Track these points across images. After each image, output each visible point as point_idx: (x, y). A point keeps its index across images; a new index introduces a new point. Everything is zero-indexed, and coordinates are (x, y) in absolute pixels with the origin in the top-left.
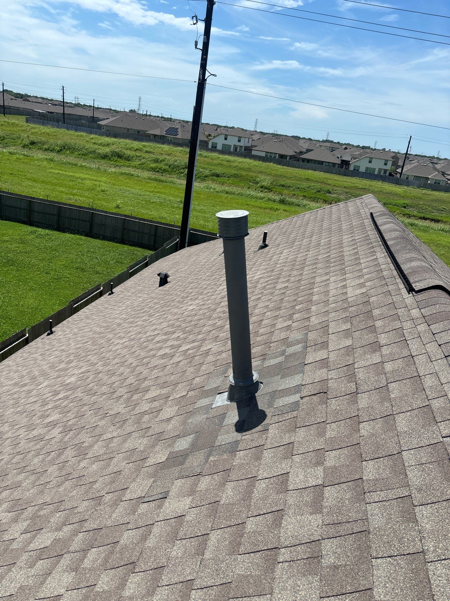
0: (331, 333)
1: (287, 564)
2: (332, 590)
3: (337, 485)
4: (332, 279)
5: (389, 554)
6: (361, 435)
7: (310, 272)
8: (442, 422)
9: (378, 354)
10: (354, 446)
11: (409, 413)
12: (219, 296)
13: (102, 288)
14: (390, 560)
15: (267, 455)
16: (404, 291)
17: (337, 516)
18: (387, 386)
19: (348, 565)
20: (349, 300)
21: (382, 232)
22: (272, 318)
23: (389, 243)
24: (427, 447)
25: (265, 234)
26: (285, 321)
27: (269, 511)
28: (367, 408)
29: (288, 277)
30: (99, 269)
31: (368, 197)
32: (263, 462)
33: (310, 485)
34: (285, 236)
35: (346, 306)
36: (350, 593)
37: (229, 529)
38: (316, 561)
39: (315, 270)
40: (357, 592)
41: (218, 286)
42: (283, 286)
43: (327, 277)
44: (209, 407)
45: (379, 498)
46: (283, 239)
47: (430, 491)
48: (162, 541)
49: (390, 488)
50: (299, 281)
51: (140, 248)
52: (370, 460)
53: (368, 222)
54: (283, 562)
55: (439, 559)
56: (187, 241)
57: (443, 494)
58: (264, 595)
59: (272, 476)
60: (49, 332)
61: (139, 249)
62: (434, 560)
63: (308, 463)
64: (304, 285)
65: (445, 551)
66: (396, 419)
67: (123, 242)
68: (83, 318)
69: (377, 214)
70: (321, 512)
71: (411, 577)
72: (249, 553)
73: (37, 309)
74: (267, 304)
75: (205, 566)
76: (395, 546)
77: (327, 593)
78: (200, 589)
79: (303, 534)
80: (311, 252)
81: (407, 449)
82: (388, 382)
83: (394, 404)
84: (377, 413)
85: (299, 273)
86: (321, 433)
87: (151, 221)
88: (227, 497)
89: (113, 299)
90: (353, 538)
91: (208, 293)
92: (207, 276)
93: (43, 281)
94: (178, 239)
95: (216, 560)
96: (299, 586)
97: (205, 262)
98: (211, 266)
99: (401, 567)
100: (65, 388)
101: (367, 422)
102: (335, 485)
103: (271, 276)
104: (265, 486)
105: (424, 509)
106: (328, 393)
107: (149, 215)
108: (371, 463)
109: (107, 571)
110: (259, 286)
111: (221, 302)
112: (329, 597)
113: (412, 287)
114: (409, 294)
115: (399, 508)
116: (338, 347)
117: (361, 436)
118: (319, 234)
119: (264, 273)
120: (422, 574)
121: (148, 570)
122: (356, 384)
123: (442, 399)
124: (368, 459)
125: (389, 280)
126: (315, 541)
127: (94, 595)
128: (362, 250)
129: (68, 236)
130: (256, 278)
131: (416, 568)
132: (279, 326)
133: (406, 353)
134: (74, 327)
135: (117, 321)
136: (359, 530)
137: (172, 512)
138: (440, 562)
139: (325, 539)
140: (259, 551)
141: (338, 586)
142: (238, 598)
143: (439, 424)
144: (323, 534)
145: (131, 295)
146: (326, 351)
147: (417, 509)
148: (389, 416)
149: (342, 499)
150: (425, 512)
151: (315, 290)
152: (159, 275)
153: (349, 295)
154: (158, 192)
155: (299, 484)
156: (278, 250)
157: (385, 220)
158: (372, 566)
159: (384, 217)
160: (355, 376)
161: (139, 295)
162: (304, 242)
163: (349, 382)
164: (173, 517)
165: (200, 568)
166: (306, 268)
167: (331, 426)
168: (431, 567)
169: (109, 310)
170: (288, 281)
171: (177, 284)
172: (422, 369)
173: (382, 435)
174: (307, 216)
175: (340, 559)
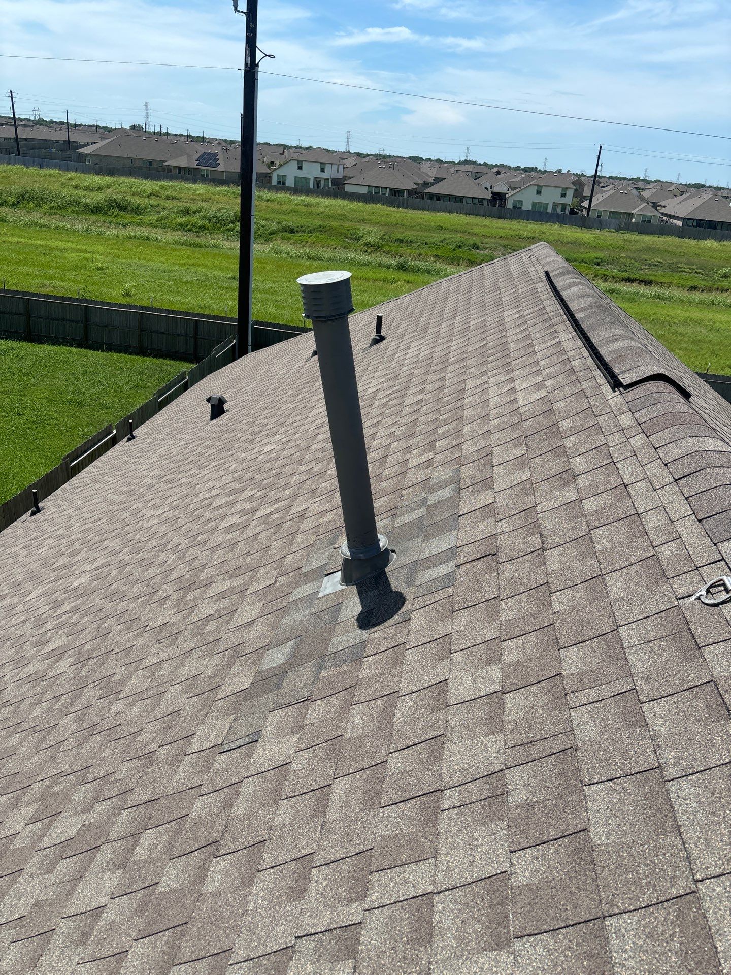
0: (497, 464)
1: (456, 811)
2: (527, 838)
3: (524, 689)
4: (492, 381)
5: (608, 776)
6: (554, 611)
7: (457, 374)
8: (676, 578)
9: (572, 488)
10: (545, 629)
11: (625, 571)
12: (313, 426)
13: (115, 431)
14: (611, 784)
15: (411, 657)
16: (606, 388)
17: (526, 733)
18: (589, 533)
19: (549, 800)
20: (522, 410)
21: (566, 299)
22: (401, 452)
23: (578, 316)
24: (656, 615)
25: (379, 319)
26: (423, 453)
27: (422, 739)
28: (560, 570)
29: (422, 385)
30: (106, 400)
31: (540, 248)
32: (406, 668)
33: (482, 694)
34: (411, 321)
35: (517, 421)
36: (555, 840)
37: (361, 773)
38: (500, 800)
39: (464, 370)
40: (565, 836)
41: (310, 410)
42: (415, 399)
43: (484, 379)
44: (313, 597)
45: (588, 699)
46: (409, 325)
47: (663, 679)
48: (257, 805)
49: (604, 682)
50: (440, 389)
51: (172, 359)
52: (571, 646)
53: (542, 287)
54: (449, 809)
55: (684, 774)
56: (250, 343)
57: (683, 680)
58: (424, 860)
59: (422, 687)
60: (34, 509)
61: (171, 362)
62: (677, 776)
63: (476, 661)
64: (448, 395)
65: (692, 761)
66: (606, 581)
67: (142, 351)
68: (89, 483)
69: (556, 272)
70: (502, 731)
71: (645, 805)
72: (395, 804)
73: (9, 476)
74: (391, 430)
75: (329, 831)
76: (617, 763)
77: (520, 844)
78: (324, 865)
79: (476, 766)
80: (455, 343)
81: (626, 623)
82: (591, 528)
83: (602, 560)
84: (576, 576)
85: (439, 377)
86: (493, 615)
87: (187, 314)
88: (355, 727)
89: (136, 447)
90: (553, 761)
91: (295, 422)
92: (290, 396)
93: (14, 428)
94: (235, 341)
95: (346, 820)
96: (477, 839)
97: (283, 374)
98: (294, 378)
99: (629, 793)
100: (70, 595)
101: (562, 591)
102: (521, 688)
103: (394, 386)
104: (412, 703)
105: (656, 705)
106: (499, 554)
107: (182, 304)
108: (573, 650)
109: (174, 860)
110: (377, 403)
111: (317, 434)
112: (523, 849)
113: (619, 380)
114: (614, 391)
115: (620, 708)
116: (508, 484)
117: (554, 613)
118: (466, 313)
119: (383, 383)
120: (660, 798)
121: (239, 850)
122: (541, 536)
123: (673, 544)
124: (569, 645)
125: (582, 373)
126: (496, 772)
127: (157, 898)
128: (536, 332)
129: (48, 348)
130: (370, 391)
131: (651, 792)
132: (414, 462)
133: (614, 481)
134: (75, 498)
135: (146, 481)
136: (561, 749)
137: (270, 760)
138: (685, 778)
139: (511, 768)
140: (412, 799)
141: (536, 832)
142: (386, 869)
143: (671, 580)
144: (508, 761)
145: (165, 437)
146: (490, 492)
147: (646, 707)
148: (595, 579)
149: (533, 708)
150: (658, 710)
151: (466, 401)
152: (208, 400)
153: (520, 403)
154: (194, 265)
155: (465, 694)
156: (402, 344)
157: (568, 281)
158: (585, 796)
159: (568, 276)
160: (539, 524)
161: (179, 436)
162: (443, 326)
163: (530, 534)
164: (272, 768)
165: (321, 835)
166: (449, 368)
167: (506, 604)
168: (673, 787)
169: (130, 465)
170: (422, 391)
171: (241, 413)
172: (642, 502)
173: (587, 607)
174: (444, 285)
175: (535, 793)
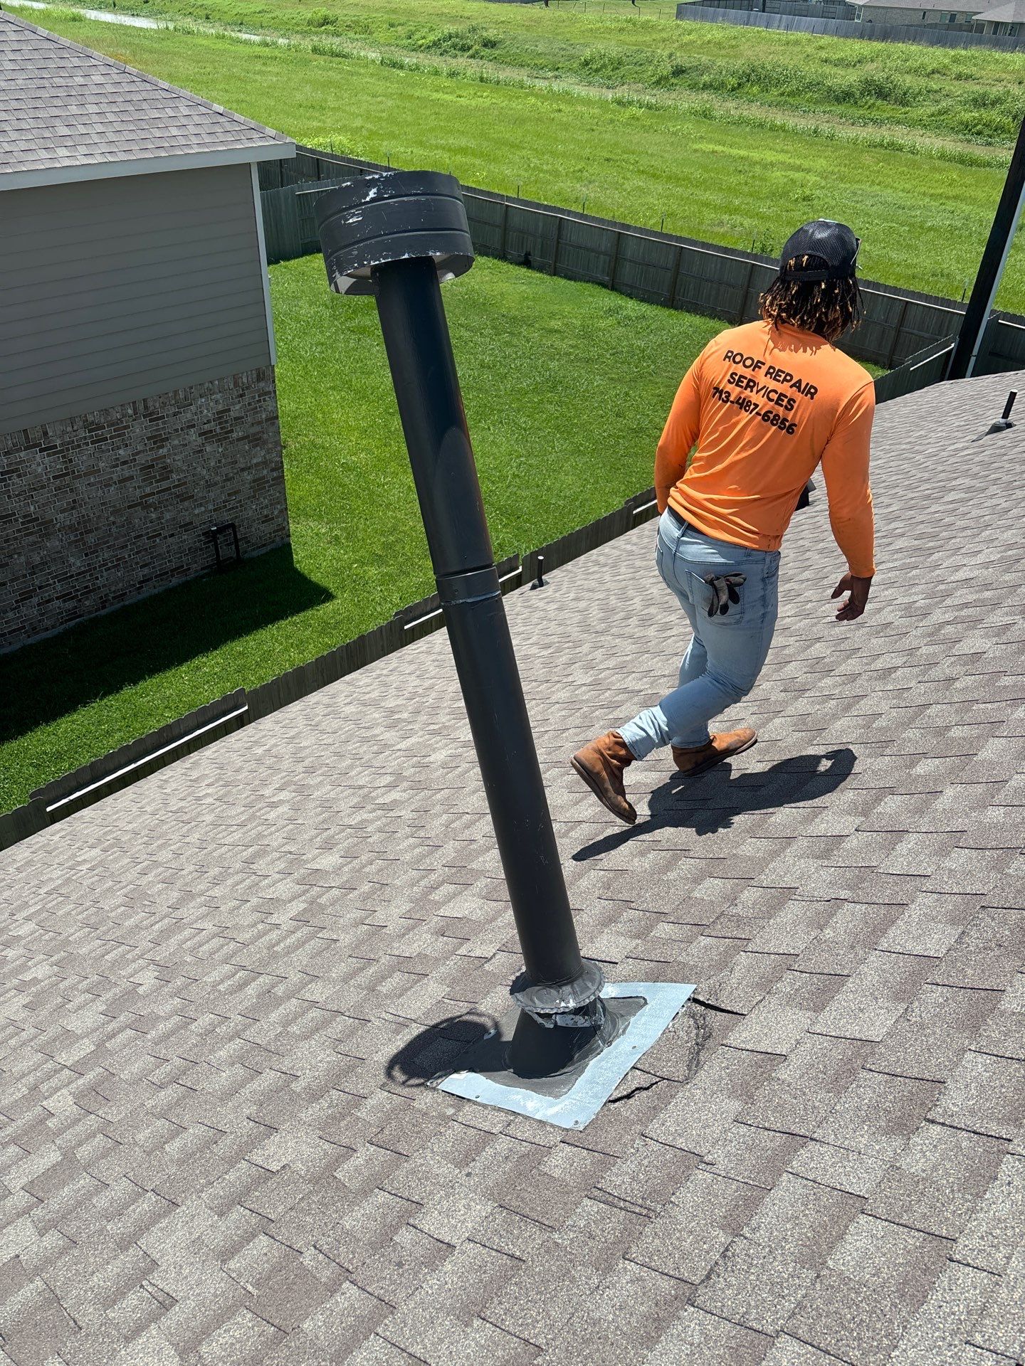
56: (973, 358)
60: (536, 581)
68: (610, 562)
87: (895, 290)
94: (953, 345)
98: (926, 475)
100: (415, 774)
103: (991, 585)
116: (842, 1027)
119: (990, 564)
122: (729, 1247)
134: (579, 583)
160: (759, 1206)
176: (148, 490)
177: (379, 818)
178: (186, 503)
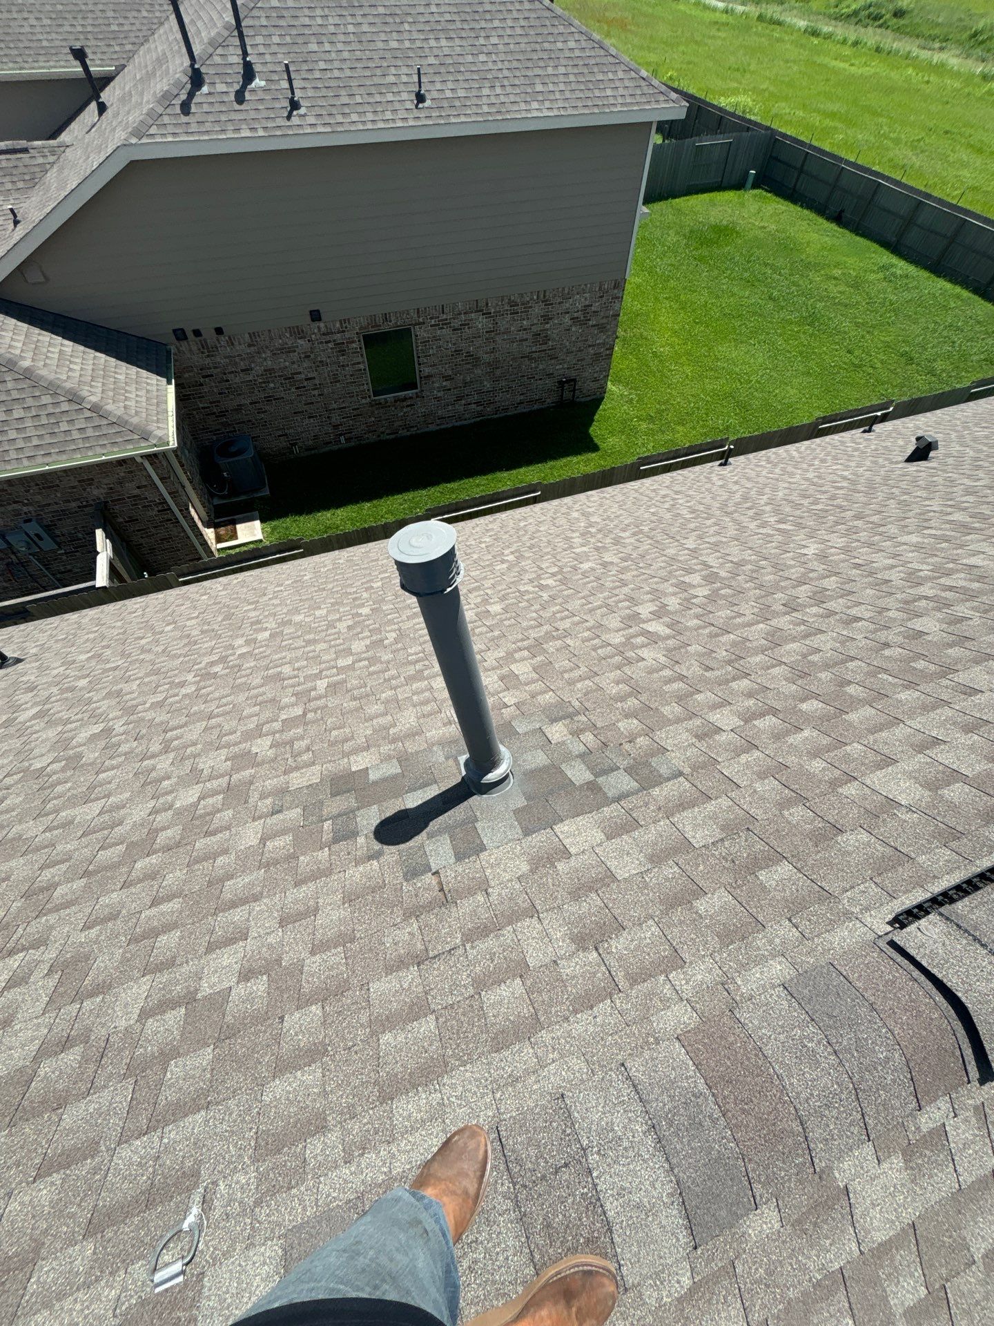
13: (891, 409)
16: (909, 901)
60: (723, 461)
152: (919, 439)
176: (534, 349)
177: (533, 592)
178: (553, 361)
